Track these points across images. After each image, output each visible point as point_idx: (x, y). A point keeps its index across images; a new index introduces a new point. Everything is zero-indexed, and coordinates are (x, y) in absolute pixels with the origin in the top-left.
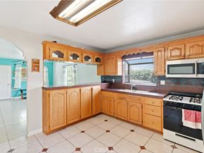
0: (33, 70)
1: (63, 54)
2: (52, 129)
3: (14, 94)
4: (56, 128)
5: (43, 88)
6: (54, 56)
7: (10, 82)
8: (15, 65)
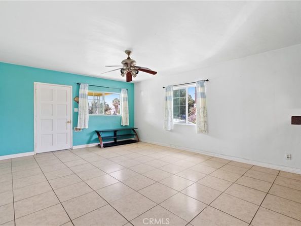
8: (79, 84)
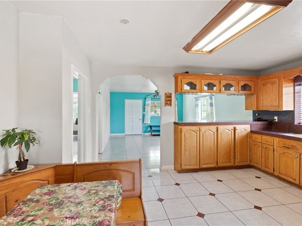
0: (166, 104)
1: (196, 85)
2: (184, 167)
3: (145, 129)
4: (188, 167)
5: (175, 123)
6: (187, 88)
7: (141, 117)
8: (145, 98)
